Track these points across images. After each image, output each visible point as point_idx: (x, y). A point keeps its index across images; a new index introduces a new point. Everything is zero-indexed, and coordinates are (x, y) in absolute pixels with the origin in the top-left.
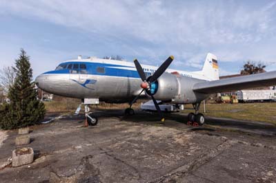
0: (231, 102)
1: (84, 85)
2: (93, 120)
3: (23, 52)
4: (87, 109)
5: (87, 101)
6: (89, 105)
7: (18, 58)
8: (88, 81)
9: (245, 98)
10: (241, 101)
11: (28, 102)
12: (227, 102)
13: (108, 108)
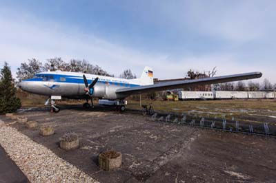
0: (173, 100)
1: (51, 88)
2: (57, 109)
3: (6, 64)
4: (53, 102)
5: (53, 97)
6: (54, 100)
7: (3, 68)
8: (54, 86)
9: (183, 97)
10: (181, 99)
11: (10, 97)
12: (170, 100)
13: (73, 103)
